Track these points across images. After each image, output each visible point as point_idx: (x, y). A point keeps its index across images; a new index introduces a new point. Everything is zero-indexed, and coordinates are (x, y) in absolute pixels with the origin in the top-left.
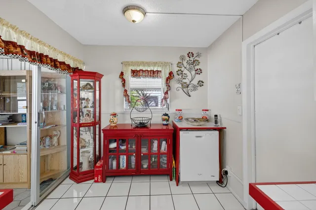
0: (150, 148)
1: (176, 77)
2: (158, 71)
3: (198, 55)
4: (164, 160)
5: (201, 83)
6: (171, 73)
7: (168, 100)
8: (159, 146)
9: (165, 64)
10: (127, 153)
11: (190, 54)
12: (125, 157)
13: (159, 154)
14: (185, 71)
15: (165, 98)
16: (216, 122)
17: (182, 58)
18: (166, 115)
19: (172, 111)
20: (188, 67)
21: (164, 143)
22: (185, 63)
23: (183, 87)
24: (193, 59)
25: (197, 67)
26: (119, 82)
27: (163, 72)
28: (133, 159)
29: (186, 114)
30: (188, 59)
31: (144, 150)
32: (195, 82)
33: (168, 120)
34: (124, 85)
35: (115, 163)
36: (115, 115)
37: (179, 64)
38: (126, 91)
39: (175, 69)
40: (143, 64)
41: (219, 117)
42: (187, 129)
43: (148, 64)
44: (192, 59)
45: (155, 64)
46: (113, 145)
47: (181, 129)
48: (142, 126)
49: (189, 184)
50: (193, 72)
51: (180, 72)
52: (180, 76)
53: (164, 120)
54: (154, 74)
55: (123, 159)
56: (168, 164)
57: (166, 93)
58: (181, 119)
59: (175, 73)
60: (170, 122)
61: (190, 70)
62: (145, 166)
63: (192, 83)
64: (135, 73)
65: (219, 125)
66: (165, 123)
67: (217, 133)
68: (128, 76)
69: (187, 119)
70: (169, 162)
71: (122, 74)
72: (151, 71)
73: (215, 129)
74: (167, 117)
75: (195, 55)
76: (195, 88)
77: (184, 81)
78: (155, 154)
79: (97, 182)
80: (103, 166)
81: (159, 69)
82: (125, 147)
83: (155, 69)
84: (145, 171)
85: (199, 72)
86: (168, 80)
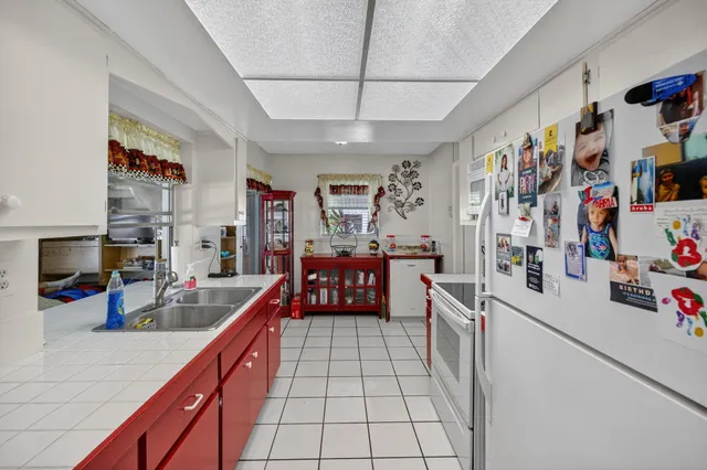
0: (355, 280)
1: (388, 193)
2: (364, 187)
3: (417, 165)
4: (372, 294)
5: (420, 201)
6: (381, 189)
7: (378, 224)
8: (366, 279)
9: (372, 177)
10: (328, 286)
11: (406, 164)
12: (326, 290)
13: (365, 286)
14: (400, 186)
15: (373, 221)
16: (434, 250)
17: (396, 169)
18: (374, 242)
19: (382, 238)
20: (403, 180)
21: (372, 275)
22: (399, 175)
23: (397, 207)
24: (410, 169)
25: (415, 181)
26: (314, 201)
27: (370, 188)
28: (335, 293)
29: (399, 241)
30: (403, 169)
31: (348, 283)
32: (412, 200)
33: (377, 249)
34: (321, 205)
35: (314, 299)
36: (311, 242)
37: (392, 177)
38: (323, 212)
39: (386, 184)
40: (346, 177)
41: (437, 245)
42: (399, 257)
43: (352, 177)
44: (408, 170)
45: (361, 177)
46: (313, 277)
47: (392, 257)
48: (345, 254)
49: (401, 319)
50: (410, 187)
51: (393, 188)
52: (393, 193)
53: (371, 248)
54: (359, 190)
55: (324, 293)
56: (375, 299)
57: (375, 214)
58: (393, 247)
59: (386, 189)
60: (380, 251)
61: (405, 184)
62: (350, 301)
63: (409, 200)
64: (335, 190)
65: (438, 253)
66: (373, 252)
67: (433, 261)
68: (326, 193)
69: (400, 247)
70: (378, 297)
71: (318, 192)
72: (355, 186)
73: (430, 257)
74: (374, 245)
75: (412, 165)
76: (412, 208)
77: (398, 198)
78: (360, 287)
79: (294, 318)
80: (301, 301)
81: (366, 184)
82: (325, 279)
83: (361, 184)
84: (349, 306)
85: (418, 186)
86: (376, 197)
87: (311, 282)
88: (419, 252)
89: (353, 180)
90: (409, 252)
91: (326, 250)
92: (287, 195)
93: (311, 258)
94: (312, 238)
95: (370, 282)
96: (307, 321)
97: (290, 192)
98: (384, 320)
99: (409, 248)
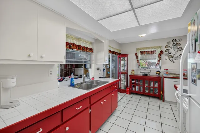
0: (149, 84)
1: (165, 53)
2: (154, 51)
3: (180, 40)
4: (157, 91)
6: (161, 51)
7: (160, 64)
8: (154, 84)
9: (158, 47)
10: (139, 85)
11: (174, 41)
12: (138, 87)
13: (154, 87)
14: (171, 50)
15: (158, 64)
17: (169, 43)
18: (158, 71)
19: (162, 70)
20: (172, 47)
21: (157, 84)
22: (171, 45)
23: (169, 57)
25: (179, 47)
26: (135, 57)
27: (157, 51)
28: (142, 88)
30: (172, 43)
31: (146, 85)
32: (178, 55)
34: (137, 58)
35: (134, 89)
36: (133, 70)
37: (167, 46)
38: (138, 61)
39: (164, 49)
40: (146, 48)
43: (149, 48)
44: (175, 43)
45: (152, 48)
46: (133, 82)
48: (146, 75)
49: (170, 103)
50: (176, 50)
51: (167, 50)
52: (167, 52)
53: (157, 74)
54: (152, 52)
55: (137, 87)
56: (158, 93)
57: (159, 61)
58: (167, 74)
59: (164, 51)
60: (161, 74)
61: (174, 49)
63: (175, 55)
64: (142, 53)
66: (158, 75)
68: (139, 54)
69: (171, 74)
70: (159, 91)
71: (136, 54)
72: (150, 51)
74: (159, 72)
75: (177, 41)
76: (177, 58)
77: (170, 54)
78: (152, 87)
79: (127, 94)
80: (130, 89)
81: (155, 50)
82: (138, 83)
83: (153, 50)
84: (147, 93)
85: (180, 49)
86: (159, 54)
87: (133, 83)
89: (149, 49)
91: (139, 73)
92: (126, 56)
93: (134, 76)
94: (133, 69)
95: (156, 86)
96: (131, 95)
97: (126, 54)
98: (162, 101)
99: (175, 74)
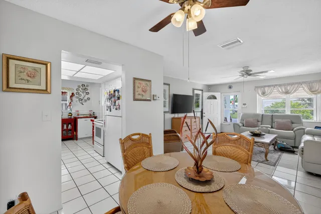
2: (65, 92)
3: (87, 86)
4: (70, 132)
5: (89, 99)
6: (73, 94)
8: (67, 127)
9: (69, 89)
11: (83, 85)
13: (67, 130)
14: (81, 93)
15: (70, 105)
17: (79, 87)
18: (70, 113)
19: (73, 112)
20: (82, 91)
21: (70, 125)
22: (80, 89)
23: (79, 101)
25: (86, 92)
27: (68, 93)
29: (81, 113)
32: (86, 98)
37: (78, 90)
39: (75, 92)
41: (95, 113)
42: (81, 118)
44: (84, 87)
45: (63, 88)
47: (79, 118)
49: (82, 139)
50: (85, 94)
51: (78, 93)
52: (78, 95)
53: (69, 116)
57: (70, 103)
58: (78, 115)
59: (75, 94)
60: (73, 116)
61: (83, 92)
63: (84, 98)
65: (95, 116)
66: (70, 117)
70: (73, 133)
73: (93, 117)
76: (86, 101)
77: (80, 97)
81: (66, 91)
83: (64, 91)
85: (88, 93)
86: (71, 97)
88: (88, 116)
90: (85, 116)
95: (69, 128)
98: (75, 140)
99: (85, 114)
